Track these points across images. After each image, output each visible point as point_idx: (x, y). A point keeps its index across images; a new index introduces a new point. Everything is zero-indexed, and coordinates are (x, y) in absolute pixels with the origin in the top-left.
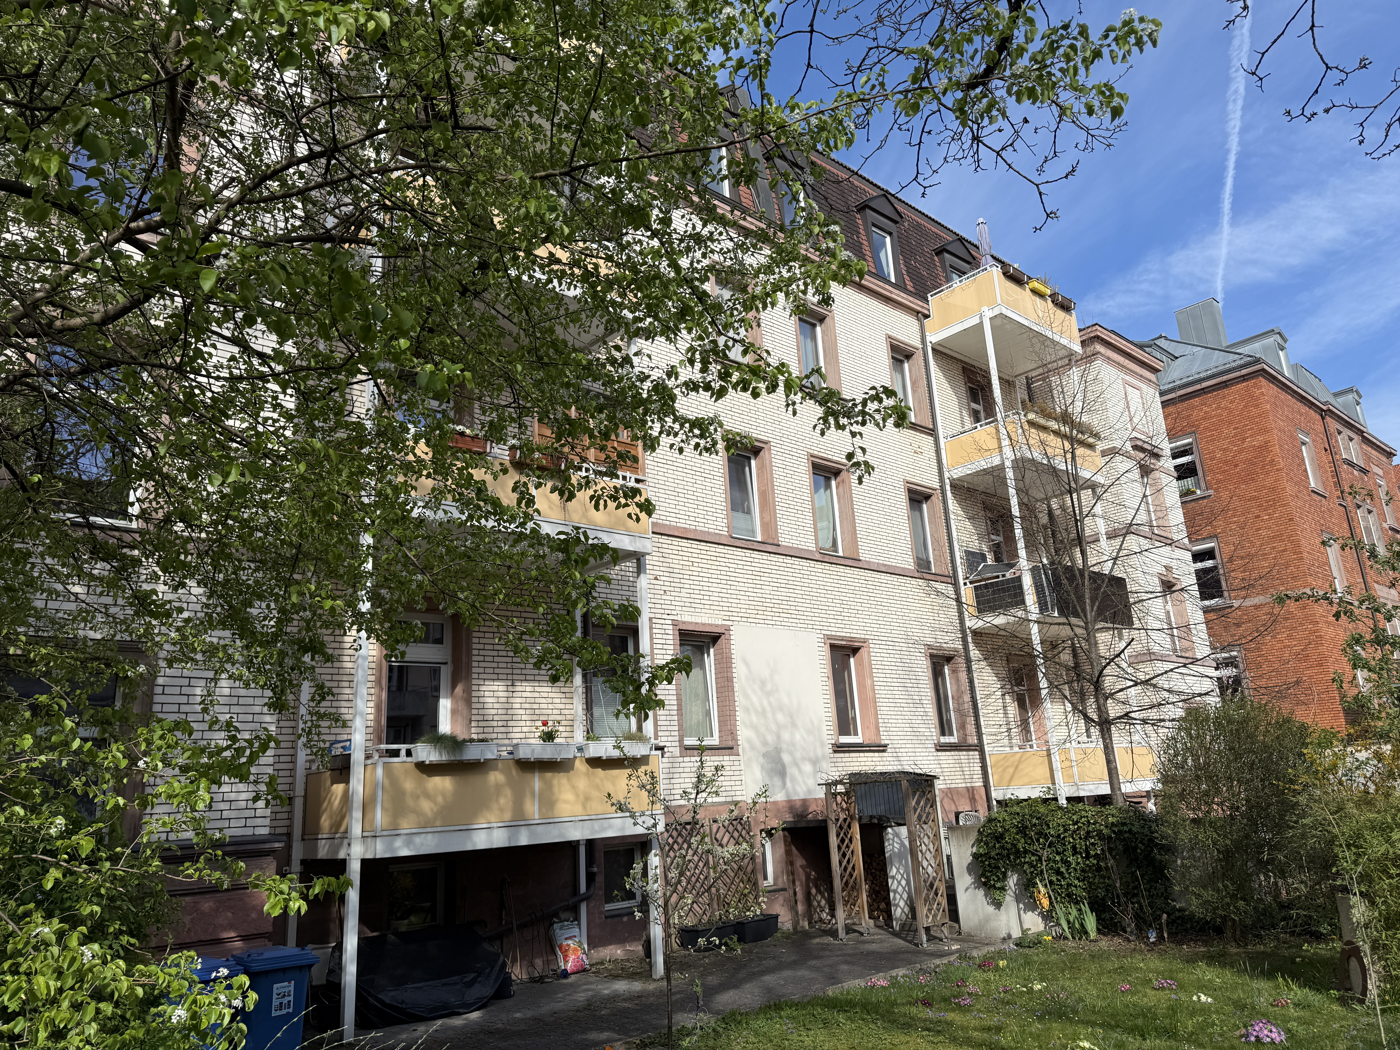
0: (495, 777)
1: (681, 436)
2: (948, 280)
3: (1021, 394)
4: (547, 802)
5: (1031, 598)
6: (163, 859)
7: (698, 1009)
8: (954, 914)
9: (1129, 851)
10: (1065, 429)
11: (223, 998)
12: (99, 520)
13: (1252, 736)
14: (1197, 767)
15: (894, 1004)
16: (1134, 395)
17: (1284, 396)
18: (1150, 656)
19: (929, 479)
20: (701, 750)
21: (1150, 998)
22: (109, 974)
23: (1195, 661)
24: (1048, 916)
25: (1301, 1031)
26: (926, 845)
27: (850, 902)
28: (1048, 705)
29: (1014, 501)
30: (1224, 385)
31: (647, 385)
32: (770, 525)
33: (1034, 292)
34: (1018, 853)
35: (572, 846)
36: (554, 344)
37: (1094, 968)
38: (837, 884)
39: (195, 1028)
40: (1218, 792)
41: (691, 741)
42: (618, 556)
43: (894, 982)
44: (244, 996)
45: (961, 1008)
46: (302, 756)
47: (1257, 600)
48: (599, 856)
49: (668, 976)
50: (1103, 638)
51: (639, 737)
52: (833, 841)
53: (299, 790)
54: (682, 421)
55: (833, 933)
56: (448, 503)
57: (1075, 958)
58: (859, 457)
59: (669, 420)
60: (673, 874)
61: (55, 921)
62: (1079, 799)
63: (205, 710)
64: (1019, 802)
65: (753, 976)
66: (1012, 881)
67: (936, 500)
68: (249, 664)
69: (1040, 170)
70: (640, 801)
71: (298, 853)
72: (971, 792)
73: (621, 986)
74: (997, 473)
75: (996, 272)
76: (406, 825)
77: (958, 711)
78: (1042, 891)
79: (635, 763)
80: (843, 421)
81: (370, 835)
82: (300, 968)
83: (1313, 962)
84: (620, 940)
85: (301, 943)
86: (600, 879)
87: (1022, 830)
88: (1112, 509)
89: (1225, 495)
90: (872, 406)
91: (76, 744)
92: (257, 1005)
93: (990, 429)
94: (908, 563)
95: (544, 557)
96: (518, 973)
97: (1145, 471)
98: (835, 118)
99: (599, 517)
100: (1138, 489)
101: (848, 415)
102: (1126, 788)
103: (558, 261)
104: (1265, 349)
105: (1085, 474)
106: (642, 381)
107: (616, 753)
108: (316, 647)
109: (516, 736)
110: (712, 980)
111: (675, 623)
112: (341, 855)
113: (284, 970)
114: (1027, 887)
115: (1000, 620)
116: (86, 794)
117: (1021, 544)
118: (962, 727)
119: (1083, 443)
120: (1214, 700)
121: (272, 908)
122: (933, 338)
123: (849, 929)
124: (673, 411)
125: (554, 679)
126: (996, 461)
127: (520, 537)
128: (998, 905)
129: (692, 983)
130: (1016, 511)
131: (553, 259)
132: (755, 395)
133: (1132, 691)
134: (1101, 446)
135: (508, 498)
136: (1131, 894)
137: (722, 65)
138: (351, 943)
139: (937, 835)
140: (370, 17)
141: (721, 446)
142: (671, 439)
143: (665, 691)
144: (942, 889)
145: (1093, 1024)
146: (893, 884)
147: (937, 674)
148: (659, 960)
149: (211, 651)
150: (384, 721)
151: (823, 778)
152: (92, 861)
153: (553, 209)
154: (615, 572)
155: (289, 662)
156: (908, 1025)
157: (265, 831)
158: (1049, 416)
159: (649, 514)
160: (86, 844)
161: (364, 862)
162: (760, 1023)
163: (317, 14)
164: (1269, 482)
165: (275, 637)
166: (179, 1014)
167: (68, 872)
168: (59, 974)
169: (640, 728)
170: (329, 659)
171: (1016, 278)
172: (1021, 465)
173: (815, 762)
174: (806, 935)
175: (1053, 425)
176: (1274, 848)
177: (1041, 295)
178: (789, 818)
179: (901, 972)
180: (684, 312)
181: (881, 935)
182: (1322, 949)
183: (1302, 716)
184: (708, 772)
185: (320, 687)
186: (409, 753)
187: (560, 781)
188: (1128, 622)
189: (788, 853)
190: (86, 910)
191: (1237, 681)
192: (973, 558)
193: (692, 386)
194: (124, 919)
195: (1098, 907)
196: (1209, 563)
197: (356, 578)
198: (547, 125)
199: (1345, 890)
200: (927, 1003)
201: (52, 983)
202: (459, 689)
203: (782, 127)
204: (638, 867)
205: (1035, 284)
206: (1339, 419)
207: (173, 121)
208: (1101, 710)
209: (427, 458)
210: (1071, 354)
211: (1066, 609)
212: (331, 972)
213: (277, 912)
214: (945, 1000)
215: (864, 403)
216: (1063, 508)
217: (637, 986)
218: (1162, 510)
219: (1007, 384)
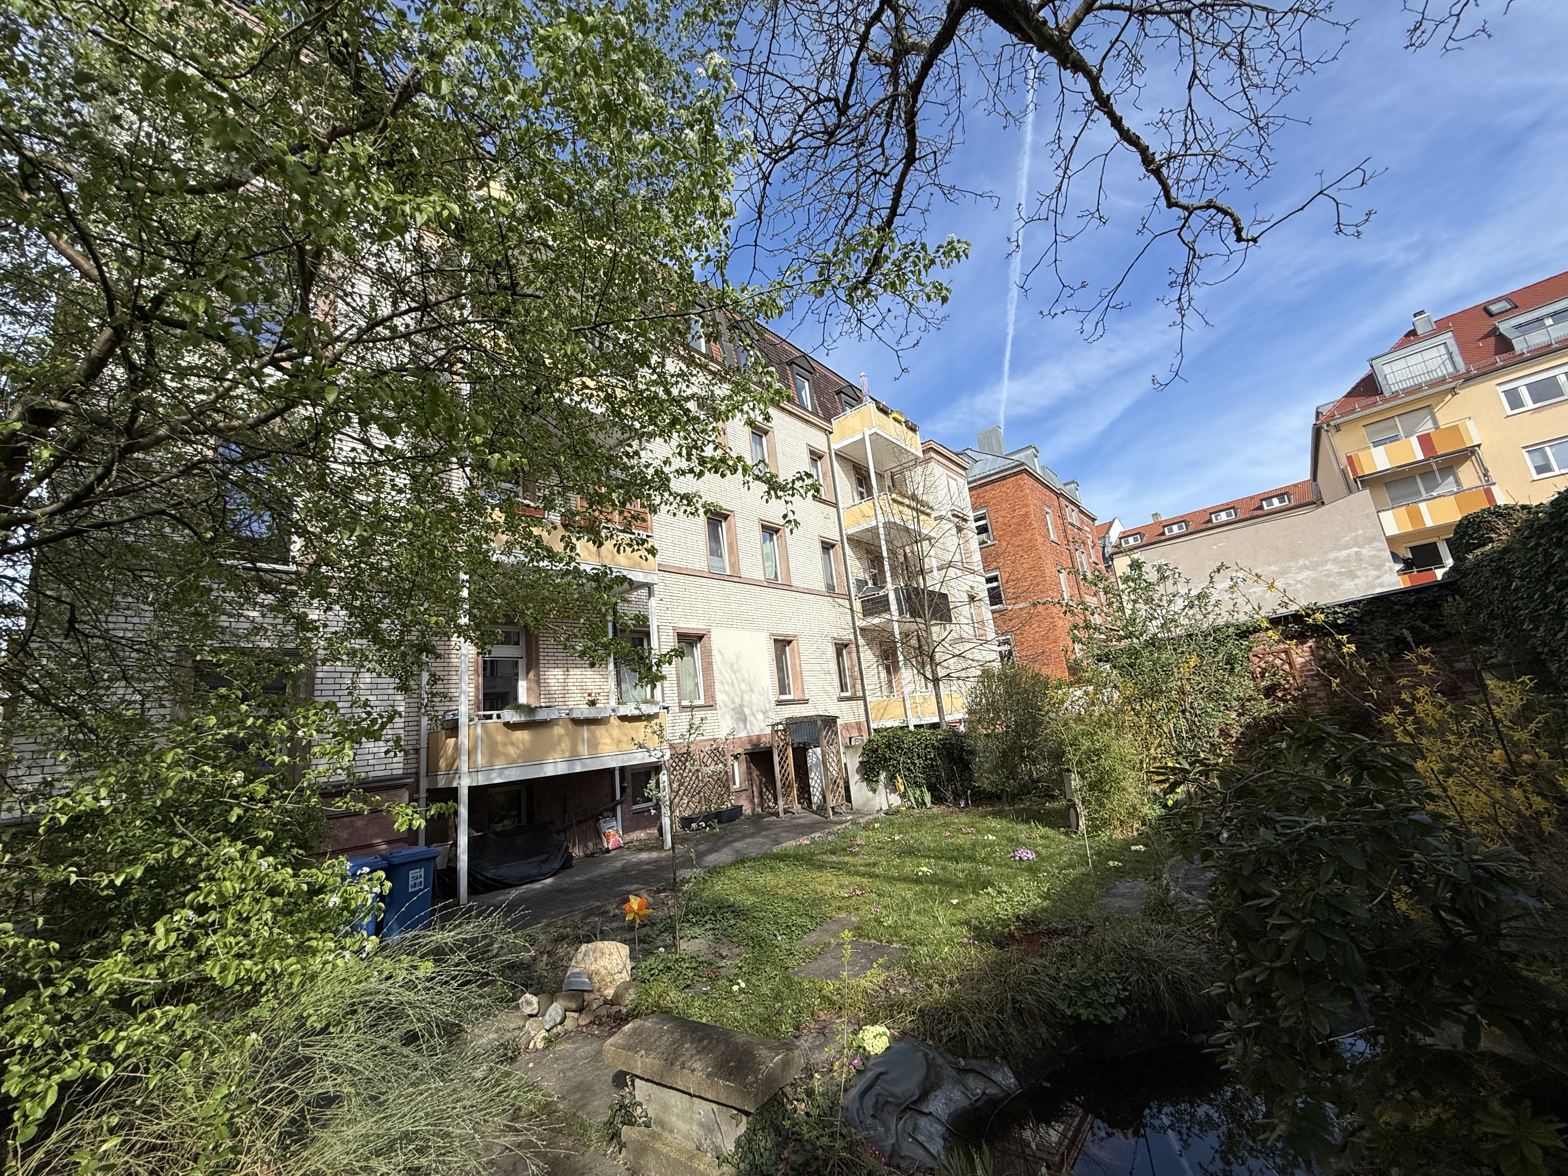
0: (558, 730)
1: (675, 505)
2: (844, 410)
3: (888, 482)
4: (593, 744)
5: (894, 607)
6: (322, 795)
7: (693, 866)
8: (848, 799)
9: (950, 754)
10: (913, 504)
11: (366, 887)
12: (264, 566)
13: (1019, 685)
14: (988, 704)
15: (813, 854)
16: (953, 483)
17: (1037, 485)
18: (961, 640)
19: (833, 535)
20: (692, 708)
21: (961, 840)
22: (280, 878)
23: (987, 642)
24: (903, 796)
25: (1044, 852)
26: (832, 759)
27: (786, 795)
28: (903, 670)
29: (884, 548)
30: (1004, 478)
31: (651, 471)
32: (734, 565)
33: (895, 419)
34: (886, 760)
35: (611, 771)
36: (586, 443)
37: (930, 824)
38: (779, 785)
39: (347, 908)
40: (999, 718)
41: (685, 703)
42: (634, 586)
43: (813, 841)
44: (382, 885)
45: (854, 854)
46: (425, 721)
47: (1021, 605)
48: (629, 777)
49: (673, 848)
50: (935, 629)
51: (652, 701)
52: (776, 759)
53: (424, 744)
54: (676, 495)
55: (777, 814)
56: (517, 550)
57: (919, 819)
58: (791, 517)
59: (666, 494)
60: (675, 785)
61: (239, 843)
62: (921, 726)
63: (350, 694)
64: (886, 729)
65: (727, 844)
66: (883, 776)
67: (838, 548)
68: (380, 662)
69: (898, 343)
70: (653, 742)
71: (424, 785)
72: (859, 724)
73: (644, 856)
74: (874, 530)
75: (873, 406)
76: (499, 764)
77: (851, 676)
78: (900, 782)
79: (649, 717)
80: (780, 493)
81: (474, 771)
82: (428, 859)
83: (1049, 812)
84: (643, 828)
85: (428, 844)
86: (629, 791)
87: (889, 746)
88: (939, 552)
89: (1004, 543)
90: (798, 484)
91: (250, 721)
92: (391, 890)
93: (870, 503)
94: (822, 587)
95: (583, 585)
96: (577, 852)
97: (959, 529)
98: (770, 298)
99: (621, 559)
100: (956, 541)
101: (783, 489)
102: (948, 718)
103: (588, 387)
104: (1027, 457)
105: (925, 531)
106: (647, 467)
107: (637, 713)
108: (429, 649)
109: (571, 704)
110: (702, 848)
111: (674, 628)
112: (455, 785)
113: (416, 861)
114: (892, 779)
115: (876, 621)
116: (259, 755)
117: (888, 574)
118: (854, 686)
119: (923, 513)
120: (997, 665)
121: (401, 825)
122: (835, 446)
123: (786, 811)
124: (668, 489)
125: (592, 665)
126: (874, 524)
127: (568, 572)
128: (874, 791)
129: (689, 851)
130: (885, 554)
131: (585, 386)
132: (723, 476)
133: (951, 661)
134: (934, 514)
135: (558, 547)
136: (950, 779)
137: (696, 259)
138: (463, 841)
139: (838, 752)
140: (444, 207)
141: (701, 511)
142: (668, 507)
143: (666, 669)
144: (842, 784)
145: (929, 857)
146: (812, 783)
147: (839, 654)
148: (668, 838)
149: (353, 653)
150: (481, 697)
151: (770, 722)
152: (266, 801)
153: (583, 351)
154: (634, 596)
155: (410, 659)
156: (821, 867)
157: (400, 772)
158: (904, 496)
159: (654, 555)
160: (260, 789)
161: (470, 788)
162: (732, 872)
163: (404, 203)
164: (1028, 536)
165: (400, 643)
166: (334, 900)
167: (246, 810)
168: (243, 879)
169: (652, 696)
170: (438, 656)
171: (884, 411)
172: (888, 526)
173: (765, 713)
174: (760, 817)
175: (906, 501)
176: (1030, 748)
177: (899, 422)
178: (749, 747)
179: (817, 835)
180: (674, 422)
181: (806, 813)
182: (1056, 805)
183: (1045, 671)
184: (697, 721)
185: (433, 675)
186: (499, 717)
187: (600, 731)
188: (950, 620)
189: (748, 768)
190: (262, 835)
191: (1010, 653)
192: (861, 584)
193: (681, 472)
194: (294, 838)
195: (932, 788)
196: (995, 584)
197: (456, 602)
198: (579, 296)
199: (1069, 770)
200: (833, 852)
201: (237, 886)
202: (531, 674)
203: (736, 302)
204: (652, 783)
205: (895, 415)
206: (1067, 499)
207: (304, 281)
208: (934, 672)
209: (502, 521)
210: (917, 458)
211: (914, 613)
212: (450, 860)
213: (404, 828)
214: (844, 850)
215: (793, 482)
216: (912, 552)
217: (654, 855)
218: (969, 553)
219: (880, 476)
